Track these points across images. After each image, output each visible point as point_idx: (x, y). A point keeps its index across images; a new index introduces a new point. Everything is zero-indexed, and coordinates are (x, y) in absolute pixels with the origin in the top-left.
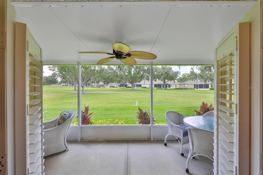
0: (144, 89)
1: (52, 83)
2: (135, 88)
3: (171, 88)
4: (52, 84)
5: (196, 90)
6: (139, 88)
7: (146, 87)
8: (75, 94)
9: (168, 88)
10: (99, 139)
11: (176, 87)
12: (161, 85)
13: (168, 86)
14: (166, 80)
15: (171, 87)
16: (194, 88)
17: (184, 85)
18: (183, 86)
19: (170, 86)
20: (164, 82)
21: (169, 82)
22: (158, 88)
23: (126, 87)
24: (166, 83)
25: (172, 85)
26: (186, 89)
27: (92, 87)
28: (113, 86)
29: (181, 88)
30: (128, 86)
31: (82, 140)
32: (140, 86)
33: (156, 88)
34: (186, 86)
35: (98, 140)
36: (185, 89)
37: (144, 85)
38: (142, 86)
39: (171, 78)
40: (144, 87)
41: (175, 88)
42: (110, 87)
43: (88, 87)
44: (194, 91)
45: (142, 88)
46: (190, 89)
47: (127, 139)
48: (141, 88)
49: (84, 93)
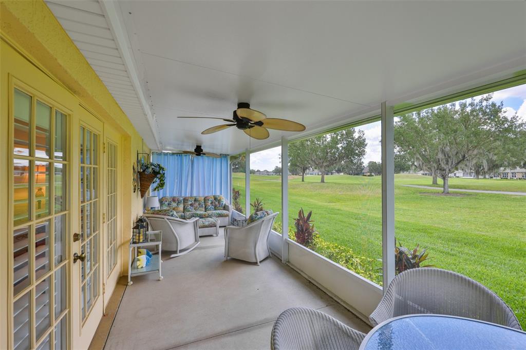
1: (400, 170)
4: (402, 172)
8: (424, 193)
10: (306, 274)
27: (505, 177)
31: (287, 263)
35: (302, 273)
43: (491, 177)
47: (340, 299)
49: (448, 193)
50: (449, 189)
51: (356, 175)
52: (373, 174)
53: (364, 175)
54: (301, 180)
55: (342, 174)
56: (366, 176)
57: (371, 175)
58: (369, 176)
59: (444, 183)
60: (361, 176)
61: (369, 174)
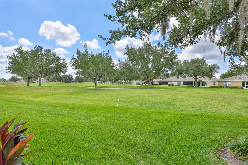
0: (171, 87)
2: (161, 85)
3: (206, 86)
5: (245, 89)
6: (166, 85)
7: (174, 85)
9: (201, 86)
11: (214, 84)
12: (193, 82)
13: (201, 84)
14: (198, 77)
15: (206, 84)
16: (241, 86)
17: (226, 83)
18: (224, 84)
19: (204, 84)
20: (196, 78)
21: (202, 79)
22: (188, 86)
23: (152, 85)
24: (198, 80)
25: (207, 83)
26: (229, 88)
28: (139, 83)
29: (221, 86)
30: (154, 84)
32: (167, 83)
33: (185, 86)
34: (228, 83)
36: (227, 87)
37: (171, 83)
38: (169, 83)
39: (204, 73)
40: (171, 85)
41: (213, 86)
42: (136, 84)
44: (241, 90)
45: (169, 85)
46: (234, 87)
48: (167, 85)
49: (96, 89)
50: (97, 88)
51: (69, 82)
52: (77, 82)
53: (73, 83)
54: (27, 85)
55: (62, 82)
56: (74, 83)
57: (76, 83)
58: (75, 83)
59: (95, 85)
60: (72, 83)
61: (75, 82)
